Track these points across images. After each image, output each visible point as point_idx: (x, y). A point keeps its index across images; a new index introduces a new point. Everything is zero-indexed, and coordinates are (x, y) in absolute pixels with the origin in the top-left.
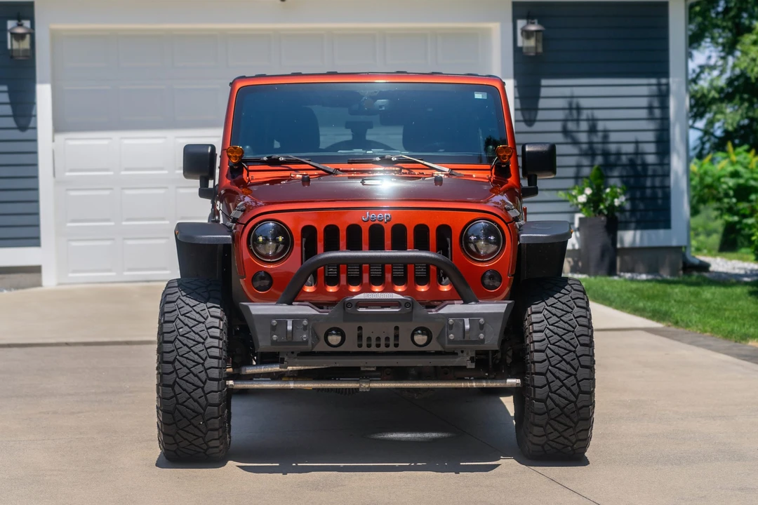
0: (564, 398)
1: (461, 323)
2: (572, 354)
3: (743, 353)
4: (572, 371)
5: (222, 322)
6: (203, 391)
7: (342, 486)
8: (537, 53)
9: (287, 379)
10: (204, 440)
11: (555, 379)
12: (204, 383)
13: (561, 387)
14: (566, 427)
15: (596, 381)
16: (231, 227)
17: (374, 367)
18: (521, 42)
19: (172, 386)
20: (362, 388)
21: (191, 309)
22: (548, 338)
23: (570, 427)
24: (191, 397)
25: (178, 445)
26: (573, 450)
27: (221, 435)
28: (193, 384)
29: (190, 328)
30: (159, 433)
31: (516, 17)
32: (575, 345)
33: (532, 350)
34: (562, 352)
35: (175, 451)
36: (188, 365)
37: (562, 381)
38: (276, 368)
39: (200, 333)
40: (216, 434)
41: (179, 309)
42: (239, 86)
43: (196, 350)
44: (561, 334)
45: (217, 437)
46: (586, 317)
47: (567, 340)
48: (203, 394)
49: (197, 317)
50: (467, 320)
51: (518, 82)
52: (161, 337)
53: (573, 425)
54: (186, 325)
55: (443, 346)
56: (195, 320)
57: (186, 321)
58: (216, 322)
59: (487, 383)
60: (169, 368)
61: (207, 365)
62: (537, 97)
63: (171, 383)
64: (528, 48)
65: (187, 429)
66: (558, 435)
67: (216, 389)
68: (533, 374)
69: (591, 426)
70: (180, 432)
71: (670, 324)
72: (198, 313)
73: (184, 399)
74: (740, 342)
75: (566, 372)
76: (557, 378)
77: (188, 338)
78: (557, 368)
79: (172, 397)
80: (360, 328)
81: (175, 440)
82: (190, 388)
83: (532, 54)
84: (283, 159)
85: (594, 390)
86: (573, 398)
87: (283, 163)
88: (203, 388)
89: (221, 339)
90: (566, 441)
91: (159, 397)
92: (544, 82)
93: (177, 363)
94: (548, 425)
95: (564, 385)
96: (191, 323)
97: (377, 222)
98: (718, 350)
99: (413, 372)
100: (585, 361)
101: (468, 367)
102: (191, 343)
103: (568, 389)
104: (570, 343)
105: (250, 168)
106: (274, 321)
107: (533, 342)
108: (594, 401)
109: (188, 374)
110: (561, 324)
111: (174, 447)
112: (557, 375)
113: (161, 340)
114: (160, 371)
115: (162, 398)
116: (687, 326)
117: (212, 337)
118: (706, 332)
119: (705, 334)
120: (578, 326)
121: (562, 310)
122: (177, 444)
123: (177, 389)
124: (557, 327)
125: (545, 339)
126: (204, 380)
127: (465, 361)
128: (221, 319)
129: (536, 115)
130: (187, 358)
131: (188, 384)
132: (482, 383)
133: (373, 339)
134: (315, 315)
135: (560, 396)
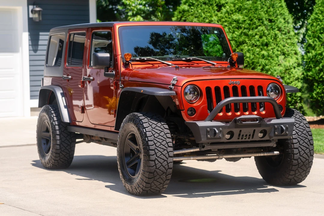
0: (305, 158)
1: (280, 127)
2: (307, 139)
5: (169, 131)
6: (167, 162)
8: (40, 21)
10: (163, 185)
11: (302, 150)
12: (168, 159)
13: (304, 153)
16: (172, 88)
17: (216, 149)
18: (31, 16)
19: (154, 161)
21: (156, 126)
24: (162, 165)
28: (163, 159)
29: (159, 134)
31: (28, 5)
32: (307, 136)
34: (303, 139)
36: (161, 151)
39: (163, 136)
41: (150, 126)
42: (117, 26)
43: (163, 144)
44: (302, 131)
47: (304, 133)
48: (167, 164)
51: (30, 33)
54: (156, 133)
56: (159, 130)
57: (156, 131)
60: (153, 152)
62: (38, 40)
63: (154, 159)
64: (35, 18)
65: (157, 180)
68: (293, 148)
70: (154, 181)
72: (159, 127)
73: (159, 166)
75: (306, 147)
77: (159, 138)
78: (302, 145)
79: (154, 166)
80: (241, 131)
82: (162, 161)
83: (37, 21)
86: (308, 158)
87: (146, 61)
92: (41, 33)
93: (156, 150)
94: (297, 170)
96: (158, 132)
97: (235, 85)
99: (235, 150)
100: (311, 142)
102: (160, 141)
103: (306, 154)
105: (132, 63)
109: (161, 155)
112: (303, 148)
113: (147, 140)
115: (149, 166)
117: (168, 138)
121: (299, 121)
123: (157, 162)
124: (300, 128)
125: (296, 134)
127: (274, 144)
128: (168, 129)
129: (38, 47)
130: (160, 148)
131: (161, 159)
132: (265, 154)
133: (244, 136)
134: (224, 126)
135: (303, 157)
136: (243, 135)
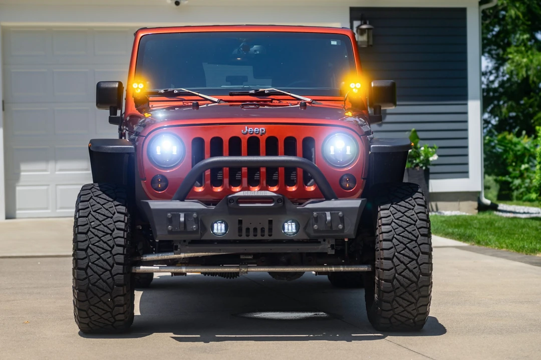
0: (407, 278)
1: (324, 216)
2: (414, 242)
3: (534, 261)
4: (414, 257)
5: (126, 218)
6: (111, 273)
7: (226, 349)
8: (368, 46)
9: (180, 265)
10: (111, 314)
11: (400, 263)
12: (112, 267)
13: (405, 270)
14: (409, 303)
15: (433, 265)
16: (135, 139)
19: (85, 270)
20: (242, 272)
21: (101, 206)
22: (394, 230)
23: (412, 303)
24: (101, 278)
25: (90, 319)
26: (414, 322)
27: (125, 310)
28: (102, 268)
29: (101, 222)
30: (75, 309)
31: (352, 20)
32: (416, 236)
33: (381, 239)
34: (406, 241)
35: (88, 324)
36: (98, 252)
37: (405, 265)
38: (171, 256)
39: (109, 226)
40: (121, 309)
41: (91, 206)
42: (141, 35)
43: (105, 240)
44: (404, 226)
45: (122, 312)
46: (424, 213)
47: (409, 231)
48: (110, 276)
49: (106, 213)
50: (328, 214)
52: (77, 229)
53: (415, 301)
54: (97, 219)
55: (308, 235)
56: (104, 215)
57: (97, 216)
58: (122, 217)
59: (343, 267)
60: (82, 254)
61: (114, 252)
63: (85, 267)
64: (361, 42)
65: (97, 305)
66: (403, 309)
67: (121, 272)
68: (381, 259)
69: (429, 302)
70: (91, 307)
71: (473, 243)
72: (107, 210)
73: (96, 280)
74: (530, 255)
75: (409, 257)
76: (402, 262)
77: (98, 230)
78: (401, 254)
79: (86, 278)
80: (240, 222)
81: (87, 314)
82: (100, 271)
83: (365, 46)
84: (177, 92)
85: (431, 273)
86: (414, 279)
87: (177, 95)
88: (110, 271)
89: (126, 231)
90: (409, 315)
91: (74, 278)
93: (89, 250)
94: (395, 301)
95: (407, 268)
96: (101, 218)
97: (254, 135)
98: (514, 260)
100: (424, 248)
101: (329, 253)
102: (100, 234)
103: (411, 271)
104: (412, 234)
106: (169, 214)
107: (382, 233)
108: (432, 282)
109: (98, 259)
110: (404, 218)
111: (87, 321)
112: (402, 259)
113: (76, 232)
114: (76, 257)
115: (77, 279)
116: (487, 244)
117: (118, 229)
118: (502, 248)
119: (502, 250)
120: (418, 220)
121: (405, 207)
122: (89, 317)
123: (90, 272)
124: (402, 221)
125: (391, 231)
126: (111, 264)
127: (326, 247)
128: (125, 215)
130: (97, 246)
131: (98, 267)
132: (340, 267)
133: (251, 231)
134: (203, 209)
135: (404, 277)
136: (248, 229)
